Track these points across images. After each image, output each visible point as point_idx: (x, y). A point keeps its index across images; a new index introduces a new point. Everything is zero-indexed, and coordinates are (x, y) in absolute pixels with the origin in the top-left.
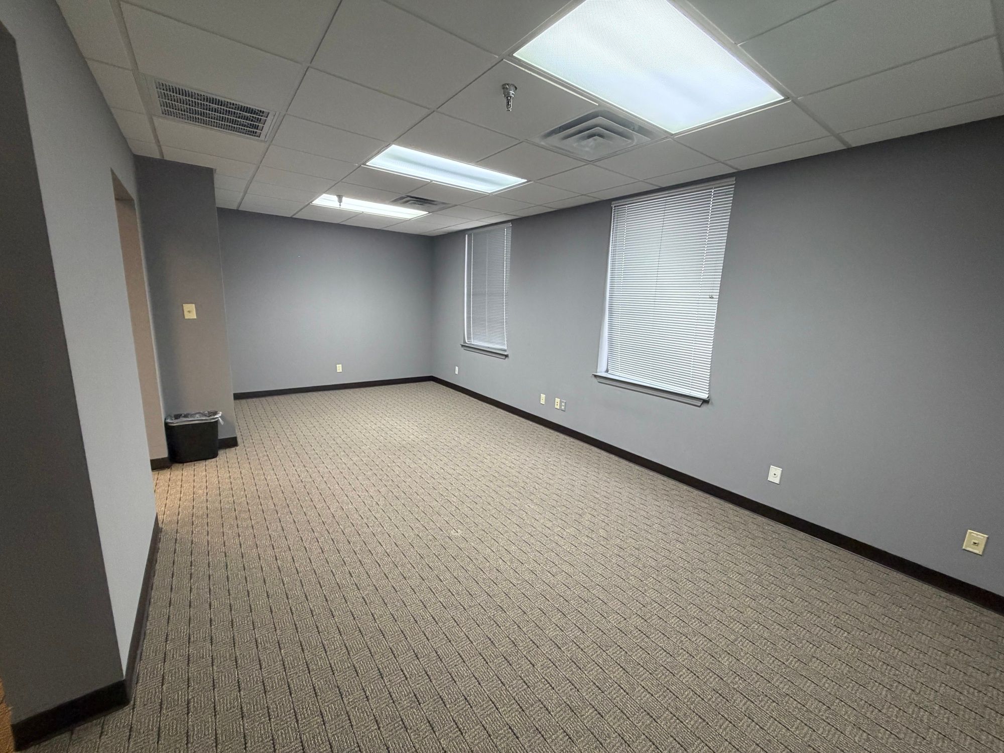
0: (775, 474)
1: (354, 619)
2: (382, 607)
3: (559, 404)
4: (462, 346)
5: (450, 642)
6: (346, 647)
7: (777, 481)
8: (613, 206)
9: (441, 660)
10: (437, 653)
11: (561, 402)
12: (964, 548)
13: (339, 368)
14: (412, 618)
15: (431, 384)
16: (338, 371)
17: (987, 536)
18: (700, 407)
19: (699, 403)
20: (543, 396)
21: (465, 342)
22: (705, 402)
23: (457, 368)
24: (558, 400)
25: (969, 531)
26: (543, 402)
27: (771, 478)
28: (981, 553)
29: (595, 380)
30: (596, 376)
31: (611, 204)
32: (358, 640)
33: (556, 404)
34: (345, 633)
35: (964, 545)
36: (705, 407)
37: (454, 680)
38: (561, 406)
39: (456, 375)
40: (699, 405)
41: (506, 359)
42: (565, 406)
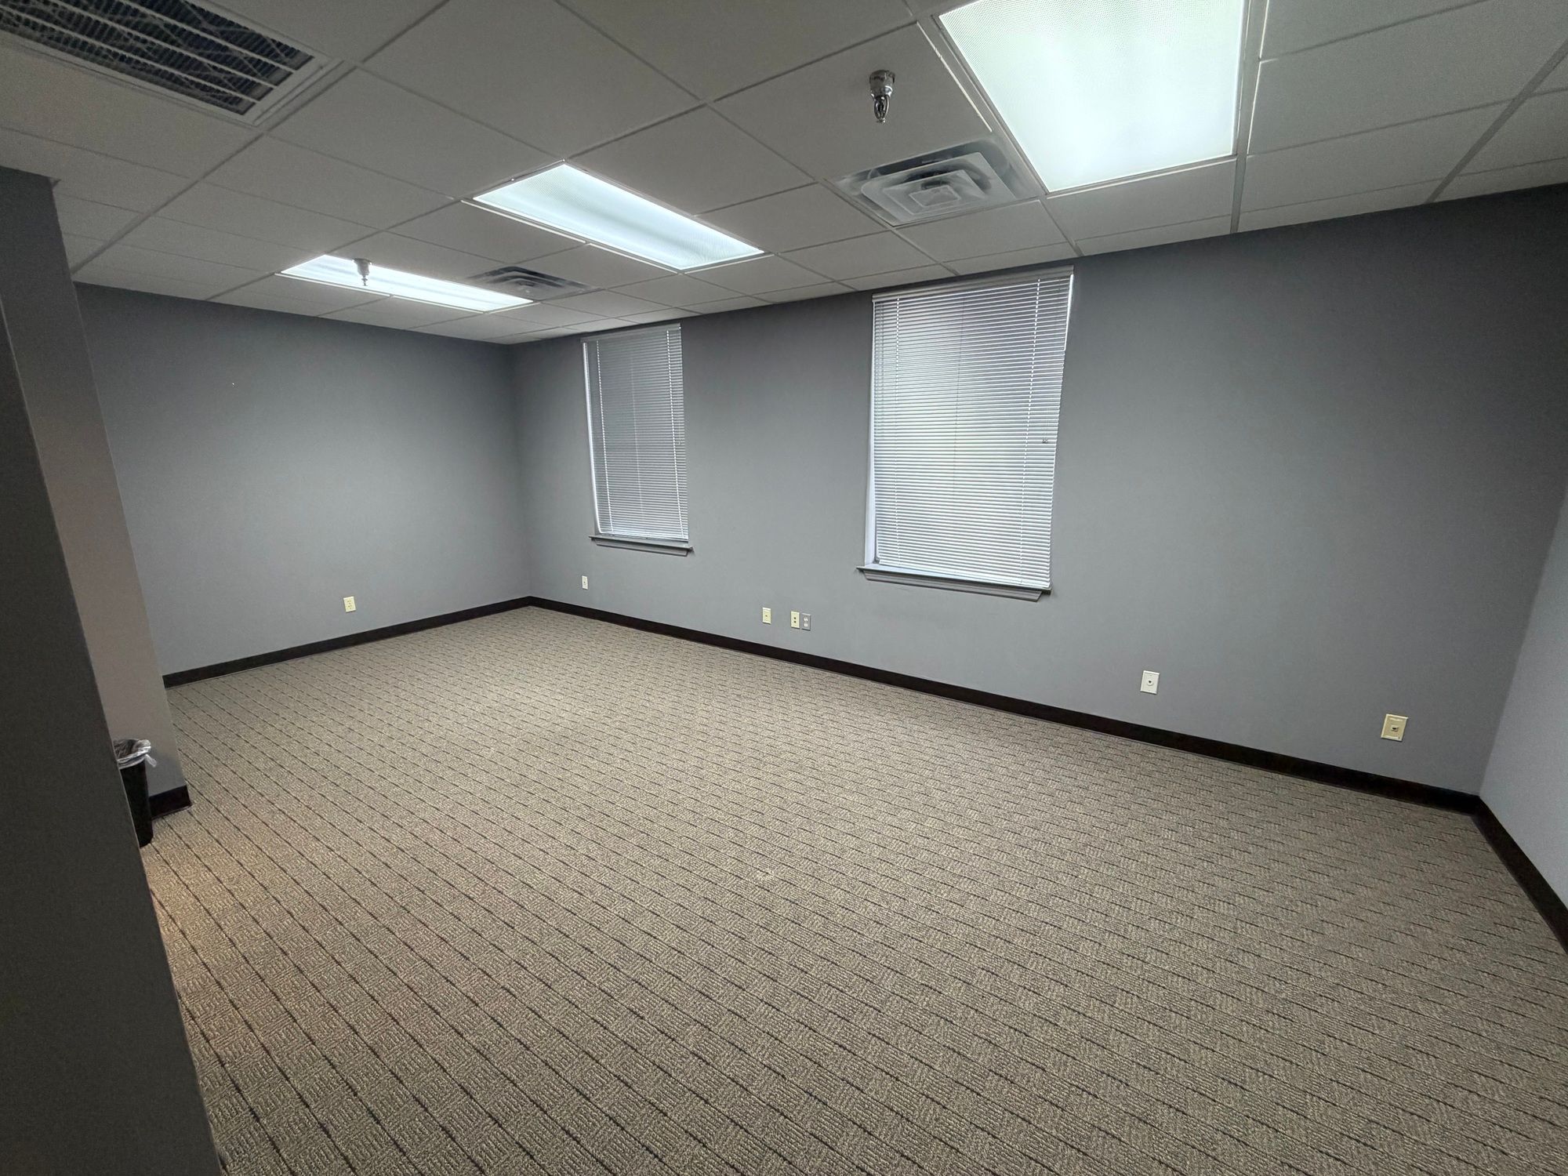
0: (1150, 682)
1: (706, 1102)
2: (740, 1058)
3: (798, 620)
4: (593, 539)
5: (897, 1079)
6: (733, 1167)
7: (1153, 690)
8: (874, 301)
9: (908, 1120)
10: (892, 1110)
11: (802, 618)
12: (1382, 736)
13: (350, 603)
14: (807, 1060)
16: (348, 610)
17: (1406, 718)
18: (1036, 601)
19: (1035, 596)
20: (767, 611)
21: (597, 532)
22: (1045, 593)
23: (585, 579)
24: (795, 615)
25: (1388, 715)
26: (767, 619)
27: (1145, 688)
28: (1400, 740)
29: (862, 577)
30: (862, 571)
31: (871, 299)
32: (742, 1143)
33: (793, 620)
34: (711, 1141)
35: (1383, 732)
36: (1045, 602)
37: (952, 1148)
38: (802, 622)
39: (585, 589)
40: (1036, 598)
41: (689, 555)
42: (810, 622)
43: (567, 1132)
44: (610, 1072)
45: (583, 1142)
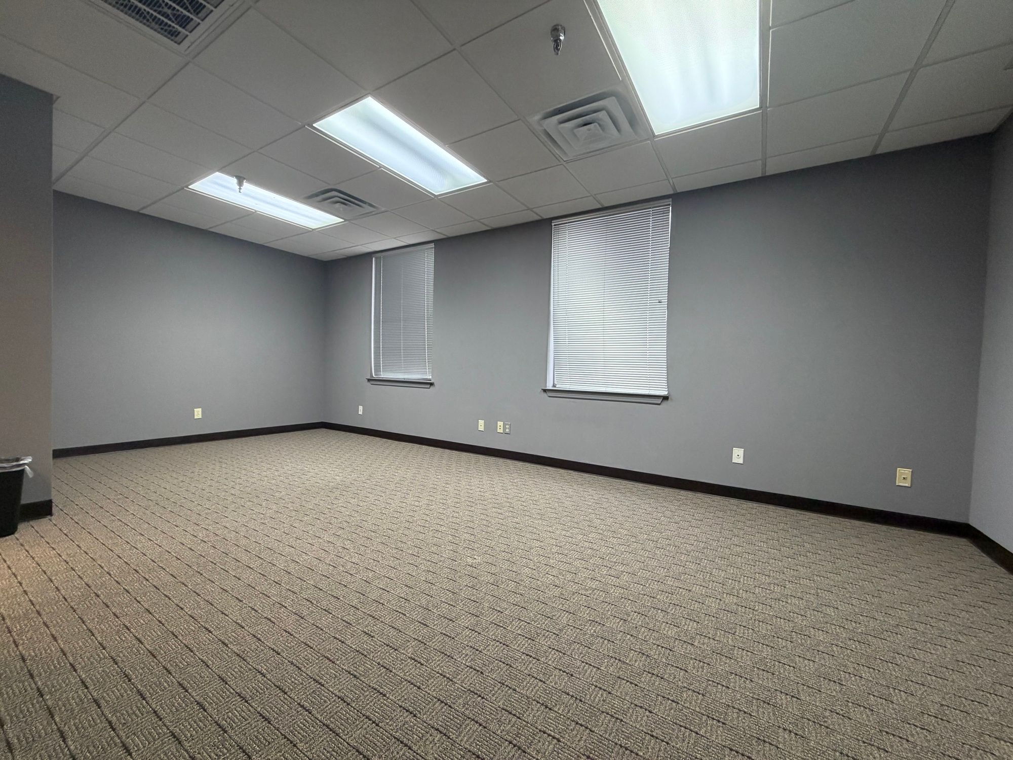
0: (738, 455)
1: (419, 688)
2: (448, 661)
3: (502, 427)
4: (369, 380)
5: (572, 675)
6: (437, 730)
7: (741, 461)
8: (553, 224)
9: (581, 701)
10: (568, 694)
11: (504, 425)
12: (897, 484)
13: (198, 413)
14: (501, 663)
15: (324, 431)
16: (196, 417)
17: (911, 470)
18: (659, 404)
19: (659, 401)
20: (481, 422)
21: (371, 375)
22: (665, 398)
23: (361, 408)
24: (500, 424)
25: (898, 469)
26: (481, 428)
27: (735, 460)
28: (910, 486)
29: (545, 395)
30: (545, 391)
31: (552, 223)
32: (445, 714)
33: (499, 427)
34: (420, 713)
35: (897, 482)
36: (665, 404)
37: (617, 719)
38: (504, 428)
39: (361, 415)
40: (660, 402)
41: (432, 388)
42: (510, 428)
43: (302, 706)
44: (343, 669)
45: (314, 712)
